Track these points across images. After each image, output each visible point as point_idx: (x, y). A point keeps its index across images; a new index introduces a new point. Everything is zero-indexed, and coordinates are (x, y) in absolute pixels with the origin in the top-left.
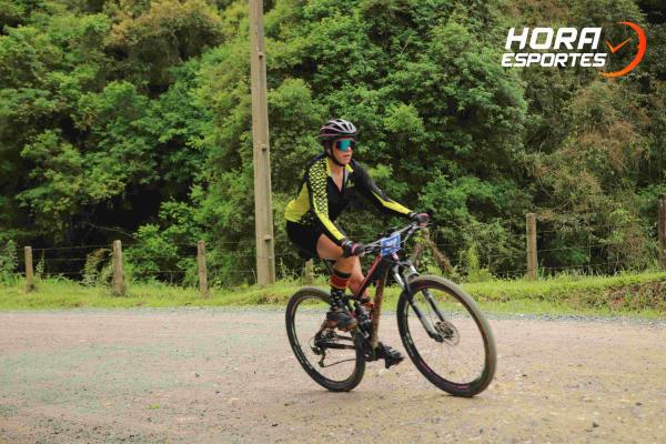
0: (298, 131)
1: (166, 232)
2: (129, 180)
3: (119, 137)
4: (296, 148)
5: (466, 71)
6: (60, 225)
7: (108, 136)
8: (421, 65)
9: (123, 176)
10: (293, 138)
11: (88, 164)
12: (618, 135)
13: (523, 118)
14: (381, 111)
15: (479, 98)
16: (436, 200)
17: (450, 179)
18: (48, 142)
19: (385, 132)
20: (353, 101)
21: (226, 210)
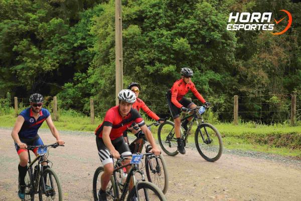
0: (135, 49)
1: (76, 86)
2: (61, 63)
3: (57, 43)
4: (134, 56)
5: (210, 24)
6: (29, 82)
7: (51, 43)
8: (191, 21)
9: (58, 61)
10: (133, 52)
11: (43, 55)
12: (277, 54)
13: (235, 46)
14: (172, 41)
15: (216, 36)
16: (195, 81)
17: (202, 72)
18: (25, 44)
19: (174, 50)
20: (160, 36)
21: (102, 82)
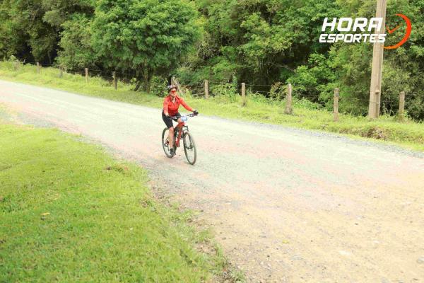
1: (311, 70)
2: (294, 41)
3: (291, 17)
9: (291, 39)
11: (274, 32)
18: (254, 19)
21: (349, 67)
